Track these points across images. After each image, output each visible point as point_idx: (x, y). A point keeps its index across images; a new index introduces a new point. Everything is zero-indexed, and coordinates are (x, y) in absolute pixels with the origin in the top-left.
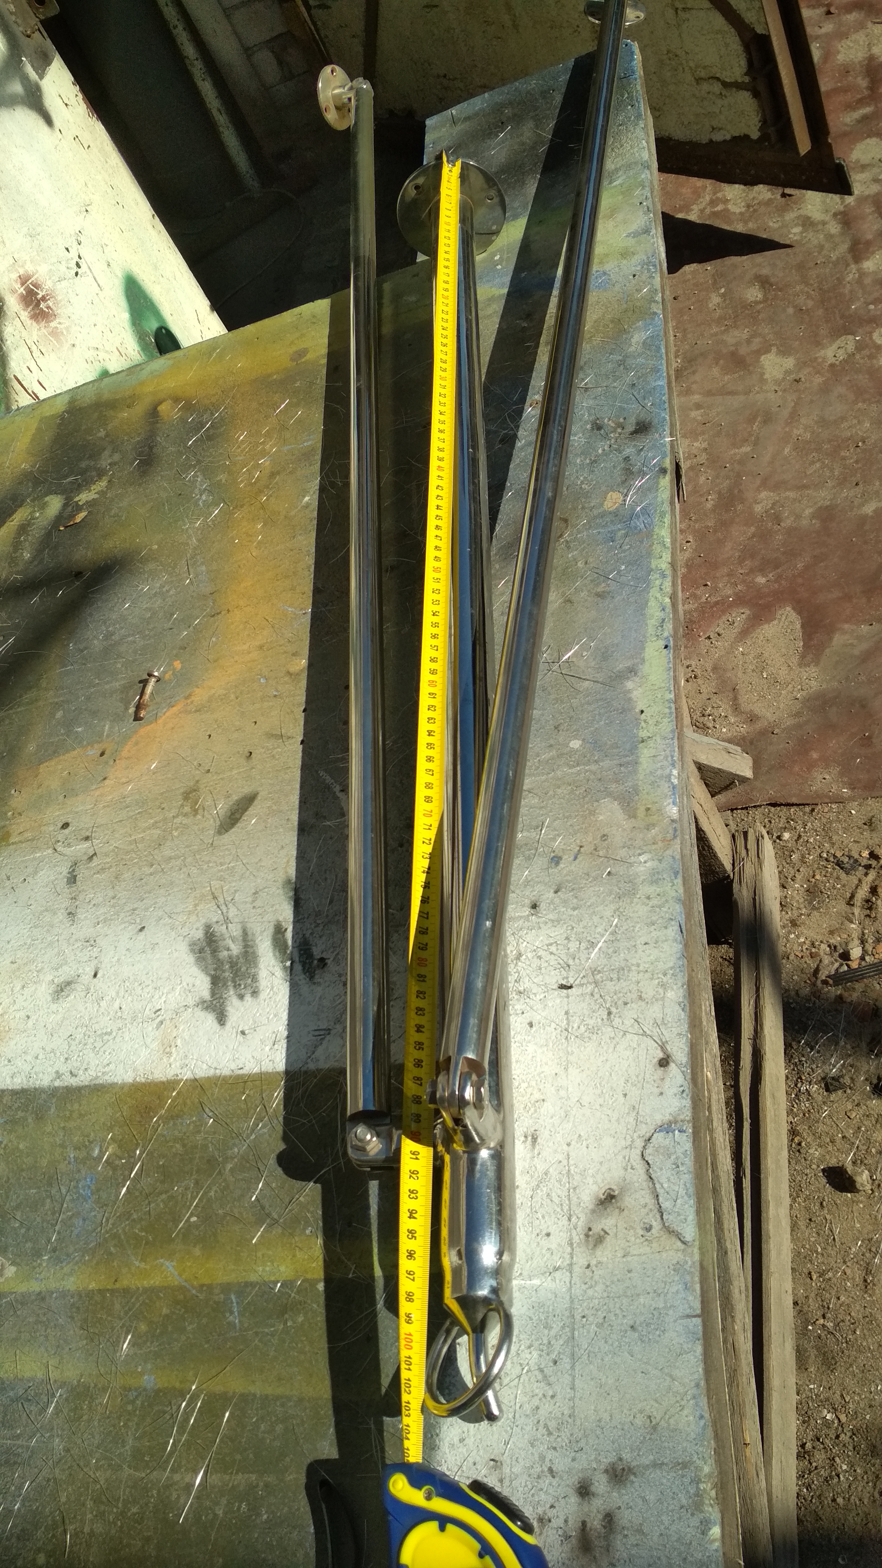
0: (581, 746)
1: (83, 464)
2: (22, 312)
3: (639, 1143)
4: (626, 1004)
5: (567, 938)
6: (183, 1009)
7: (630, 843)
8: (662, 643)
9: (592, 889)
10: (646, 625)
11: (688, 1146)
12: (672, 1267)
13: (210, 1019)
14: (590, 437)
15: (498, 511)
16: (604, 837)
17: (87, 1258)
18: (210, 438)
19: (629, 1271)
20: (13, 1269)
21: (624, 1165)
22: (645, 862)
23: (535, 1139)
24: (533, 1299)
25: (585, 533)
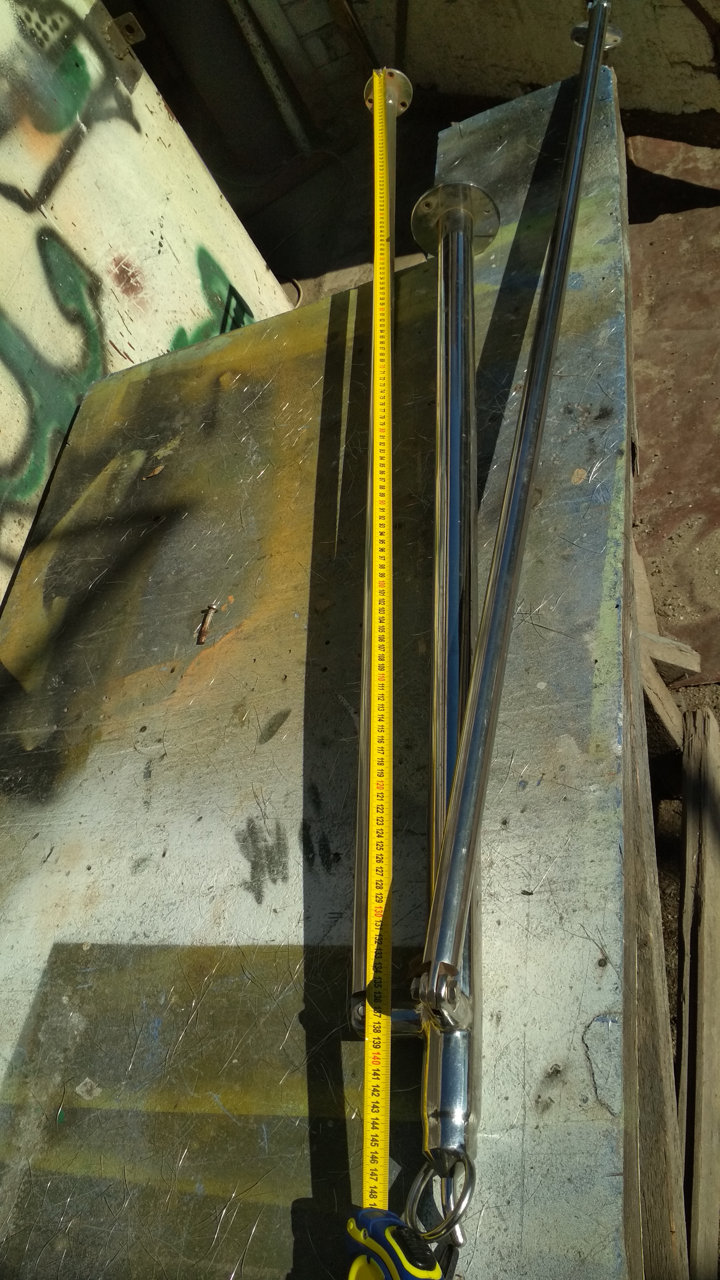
0: (546, 687)
1: (162, 425)
2: (116, 288)
3: (581, 1029)
4: (574, 911)
5: (530, 852)
6: (230, 888)
7: (582, 774)
8: (614, 603)
9: (551, 811)
10: (602, 586)
11: (619, 1034)
12: (602, 1133)
13: (250, 898)
14: (563, 419)
15: (485, 481)
16: (562, 767)
17: (155, 1086)
18: (260, 407)
19: (569, 1134)
20: (99, 1090)
21: (568, 1045)
22: (594, 792)
23: (499, 1019)
24: (493, 1150)
25: (555, 503)
